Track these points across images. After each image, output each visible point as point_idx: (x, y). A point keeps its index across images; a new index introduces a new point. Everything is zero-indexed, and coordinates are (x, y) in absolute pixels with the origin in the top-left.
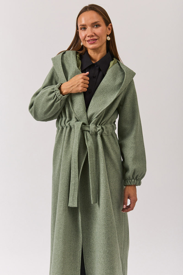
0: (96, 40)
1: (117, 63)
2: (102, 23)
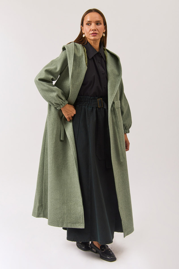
0: (97, 34)
2: (102, 22)
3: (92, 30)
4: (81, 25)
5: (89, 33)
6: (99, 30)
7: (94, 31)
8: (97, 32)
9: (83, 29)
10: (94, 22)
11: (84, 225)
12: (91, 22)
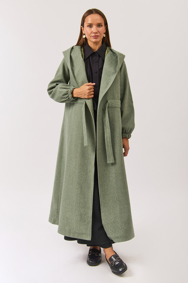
0: (98, 36)
1: (110, 51)
2: (103, 24)
3: (93, 32)
4: (81, 25)
5: (91, 35)
6: (100, 32)
7: (95, 34)
8: (98, 34)
9: (83, 29)
10: (95, 25)
11: (91, 237)
12: (92, 24)
